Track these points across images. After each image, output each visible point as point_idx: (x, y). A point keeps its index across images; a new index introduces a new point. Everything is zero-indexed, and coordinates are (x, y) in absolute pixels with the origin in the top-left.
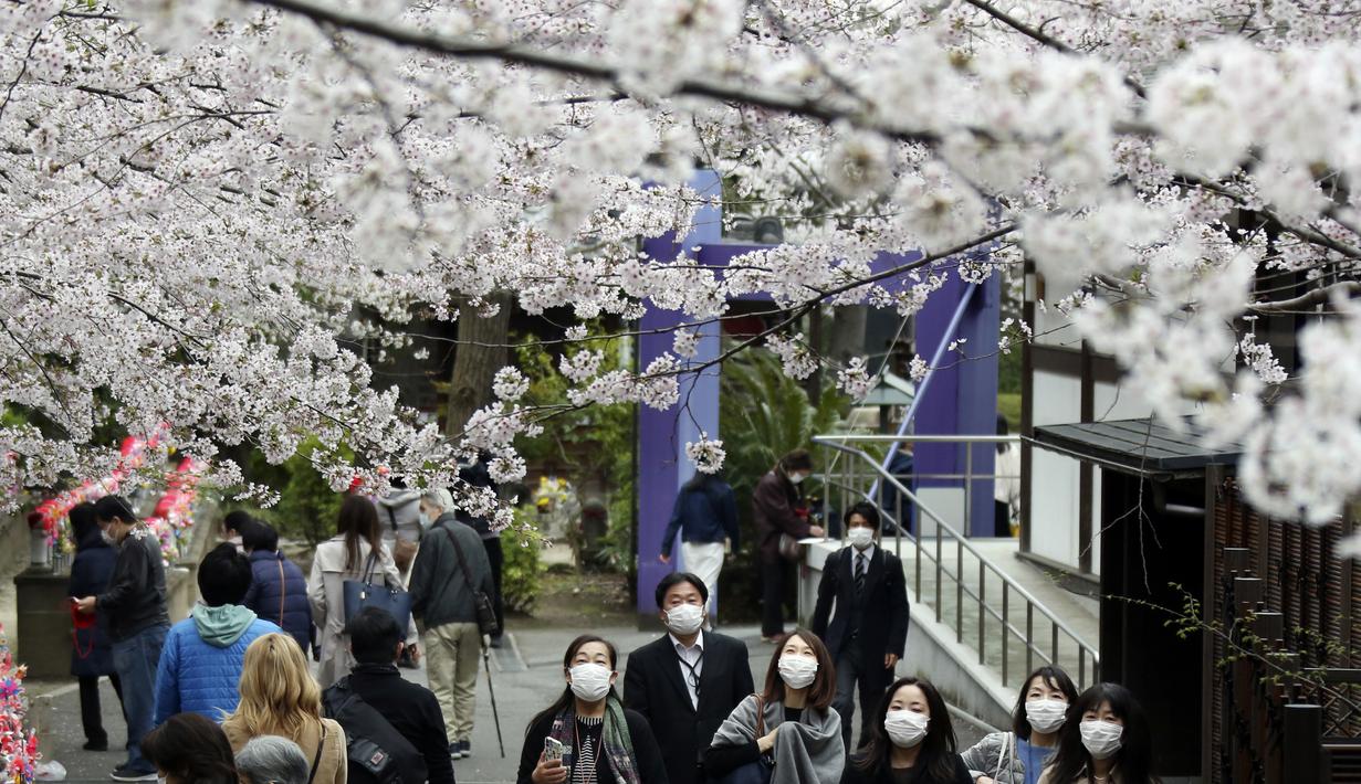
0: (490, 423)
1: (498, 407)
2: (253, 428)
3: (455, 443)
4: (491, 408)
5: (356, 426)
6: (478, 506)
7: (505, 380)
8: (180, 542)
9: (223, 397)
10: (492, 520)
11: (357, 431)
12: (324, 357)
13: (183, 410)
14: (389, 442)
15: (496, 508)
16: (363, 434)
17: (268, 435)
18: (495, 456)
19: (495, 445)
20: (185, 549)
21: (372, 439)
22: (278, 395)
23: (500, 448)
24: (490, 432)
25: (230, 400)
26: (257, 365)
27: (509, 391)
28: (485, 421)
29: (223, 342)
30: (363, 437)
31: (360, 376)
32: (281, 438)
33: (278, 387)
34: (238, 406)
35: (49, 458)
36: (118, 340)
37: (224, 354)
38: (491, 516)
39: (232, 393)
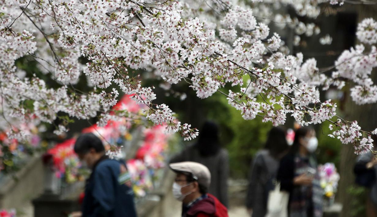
0: (354, 60)
1: (360, 48)
2: (188, 72)
3: (329, 74)
4: (355, 49)
5: (261, 75)
6: (347, 136)
7: (365, 29)
8: (153, 178)
9: (167, 49)
10: (357, 146)
11: (261, 78)
12: (246, 29)
13: (137, 57)
14: (285, 86)
15: (361, 138)
16: (266, 80)
17: (198, 78)
18: (357, 84)
19: (358, 76)
20: (157, 184)
21: (272, 84)
22: (206, 49)
23: (361, 78)
24: (354, 66)
25: (171, 52)
26: (191, 28)
27: (369, 36)
28: (350, 59)
29: (167, 12)
30: (266, 82)
31: (272, 42)
32: (208, 79)
33: (206, 44)
34: (177, 56)
35: (50, 102)
36: (92, 6)
37: (168, 20)
38: (357, 143)
39: (173, 47)
